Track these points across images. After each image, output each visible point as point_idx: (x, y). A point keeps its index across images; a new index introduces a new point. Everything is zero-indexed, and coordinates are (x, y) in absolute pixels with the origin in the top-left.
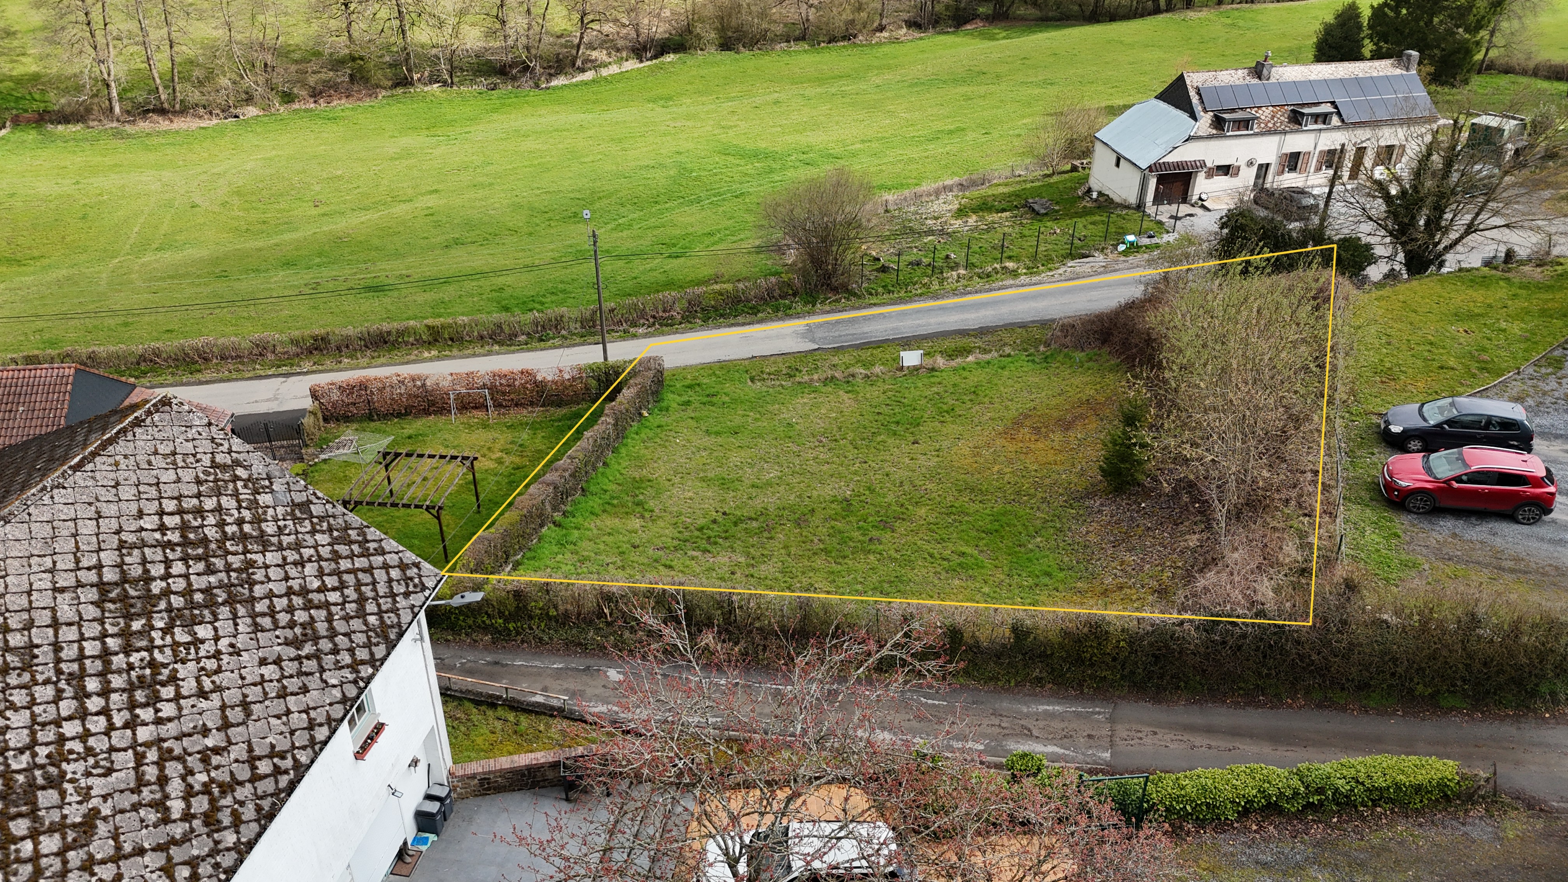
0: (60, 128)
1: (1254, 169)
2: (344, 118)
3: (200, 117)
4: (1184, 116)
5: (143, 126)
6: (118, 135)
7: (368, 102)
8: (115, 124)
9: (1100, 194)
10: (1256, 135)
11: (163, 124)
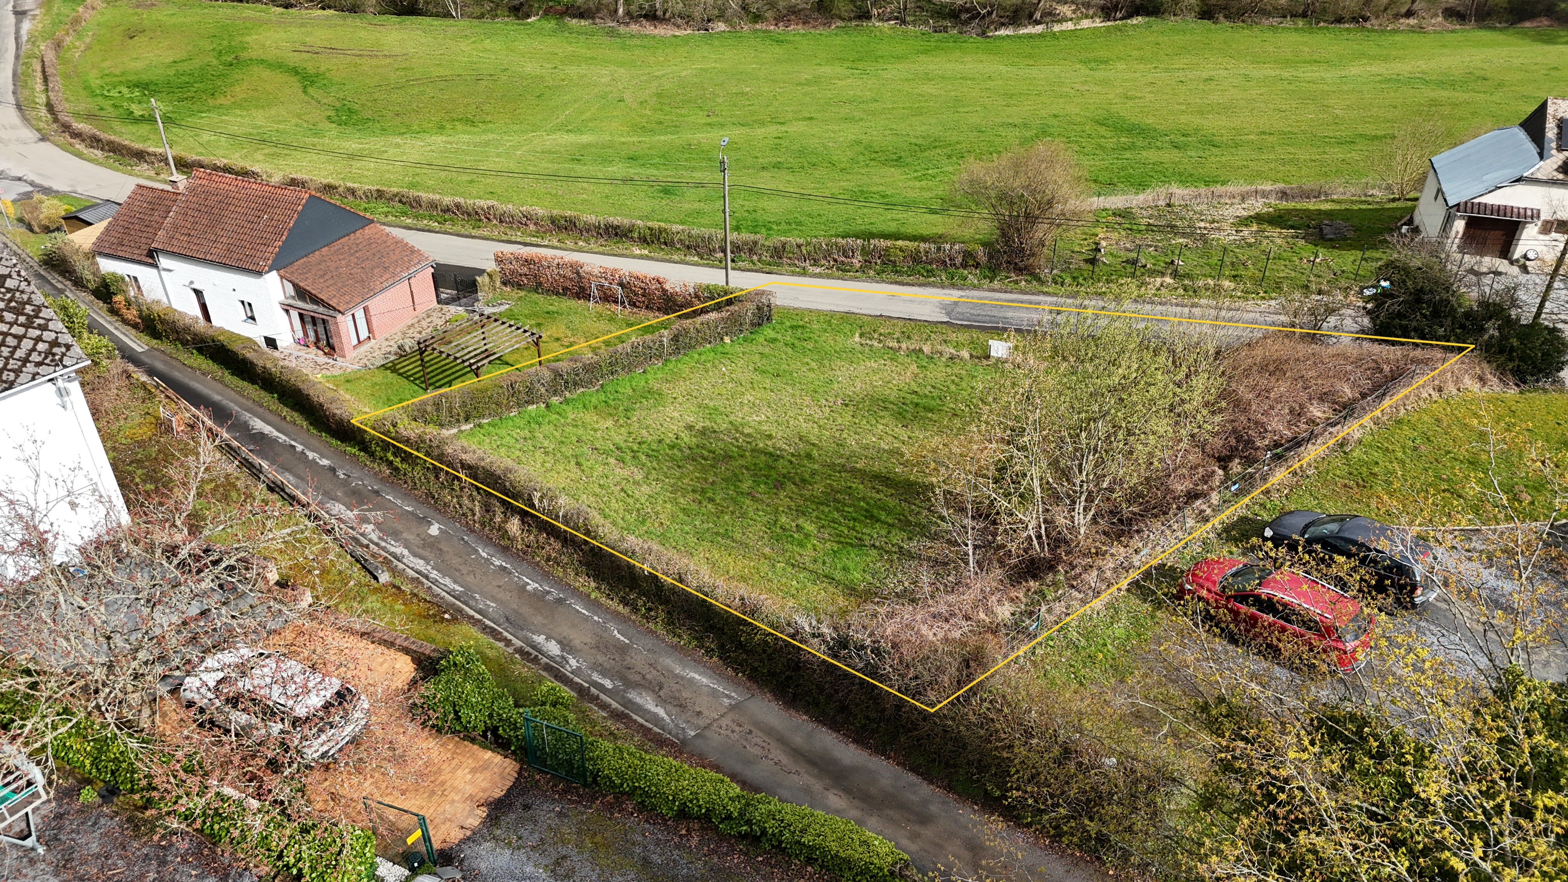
0: (574, 21)
2: (790, 42)
3: (678, 27)
5: (634, 28)
6: (612, 33)
7: (821, 30)
8: (614, 24)
11: (649, 29)
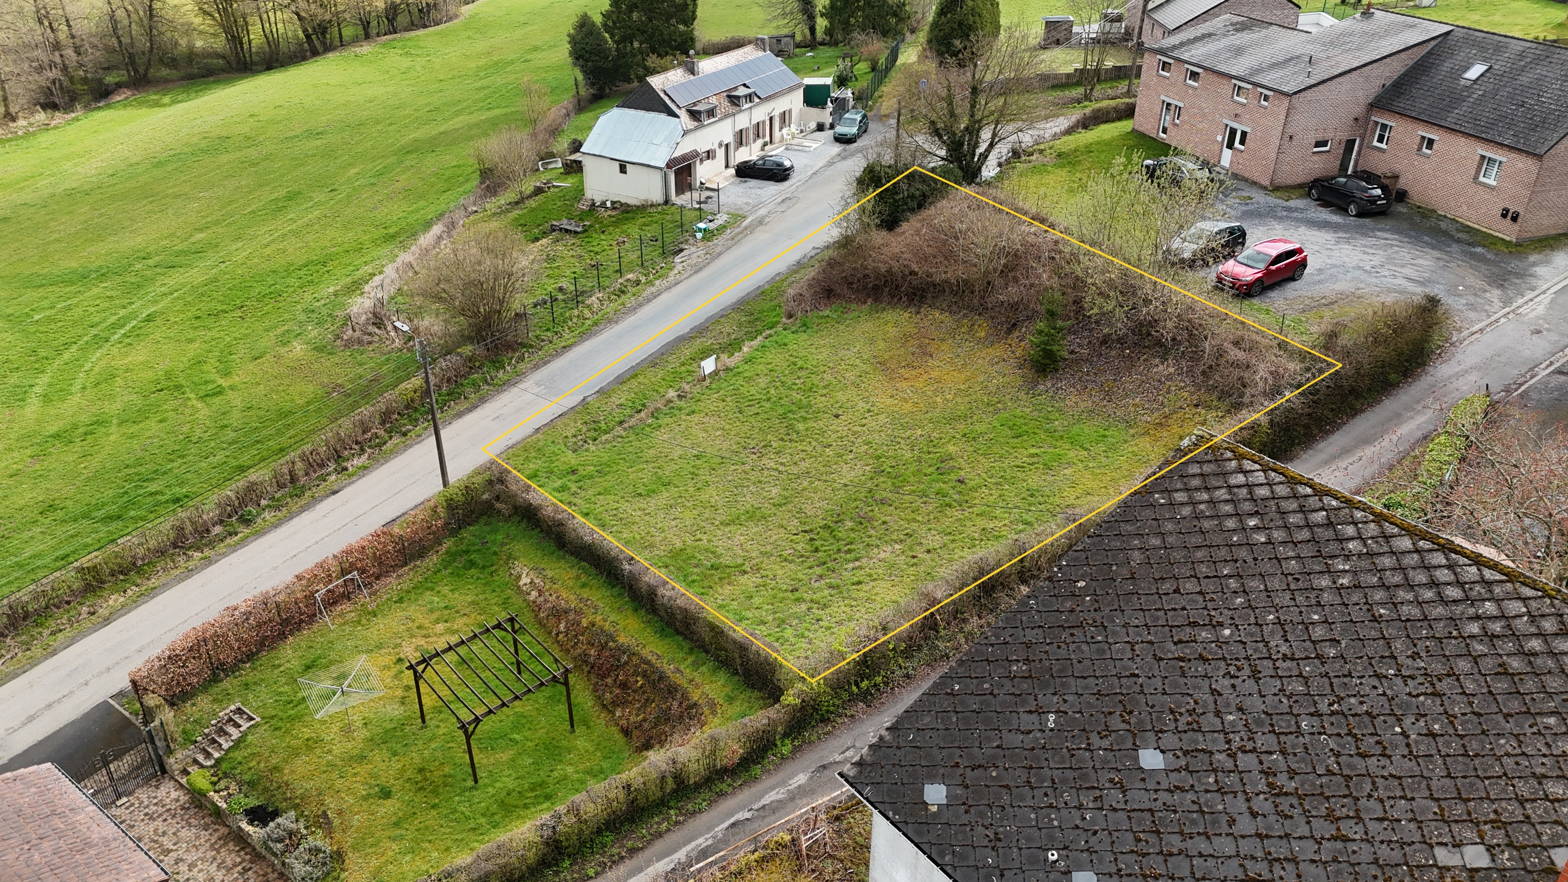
1: (723, 148)
4: (663, 117)
9: (613, 203)
10: (721, 119)
